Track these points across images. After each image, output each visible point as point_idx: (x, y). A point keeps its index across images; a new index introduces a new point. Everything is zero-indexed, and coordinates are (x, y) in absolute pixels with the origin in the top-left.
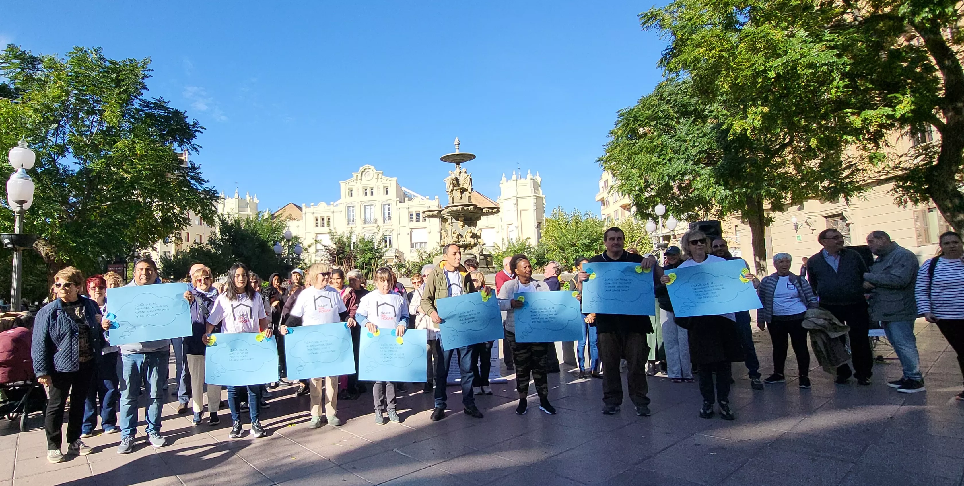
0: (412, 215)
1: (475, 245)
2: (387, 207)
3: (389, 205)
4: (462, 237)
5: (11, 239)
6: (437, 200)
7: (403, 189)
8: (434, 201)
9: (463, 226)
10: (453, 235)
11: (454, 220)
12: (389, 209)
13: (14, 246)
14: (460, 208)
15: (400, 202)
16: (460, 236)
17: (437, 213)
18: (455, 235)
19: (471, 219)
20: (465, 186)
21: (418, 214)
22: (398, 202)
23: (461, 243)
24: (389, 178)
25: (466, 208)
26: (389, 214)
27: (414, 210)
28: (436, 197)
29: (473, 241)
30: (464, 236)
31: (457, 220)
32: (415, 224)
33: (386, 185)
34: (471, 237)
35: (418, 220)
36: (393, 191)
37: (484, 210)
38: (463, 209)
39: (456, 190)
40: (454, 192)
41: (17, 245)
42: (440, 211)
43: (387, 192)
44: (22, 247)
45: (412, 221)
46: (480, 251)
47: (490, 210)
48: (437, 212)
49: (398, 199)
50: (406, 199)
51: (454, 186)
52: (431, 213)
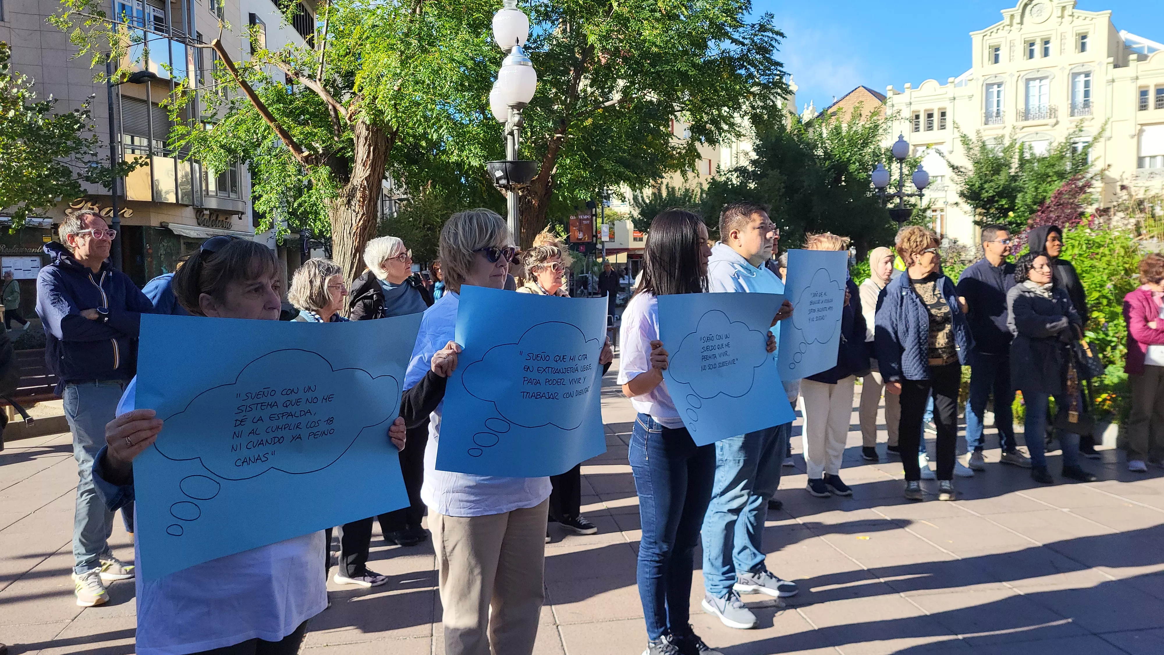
0: (1144, 93)
2: (1082, 79)
3: (1087, 75)
5: (505, 171)
7: (1124, 35)
12: (1087, 84)
13: (508, 182)
15: (1116, 66)
21: (1160, 91)
22: (1112, 66)
24: (1091, 14)
26: (1087, 94)
27: (1151, 83)
32: (1152, 115)
33: (1082, 30)
35: (1160, 103)
36: (1099, 40)
41: (512, 180)
43: (1083, 46)
44: (519, 183)
45: (1143, 106)
49: (1111, 59)
50: (1132, 57)
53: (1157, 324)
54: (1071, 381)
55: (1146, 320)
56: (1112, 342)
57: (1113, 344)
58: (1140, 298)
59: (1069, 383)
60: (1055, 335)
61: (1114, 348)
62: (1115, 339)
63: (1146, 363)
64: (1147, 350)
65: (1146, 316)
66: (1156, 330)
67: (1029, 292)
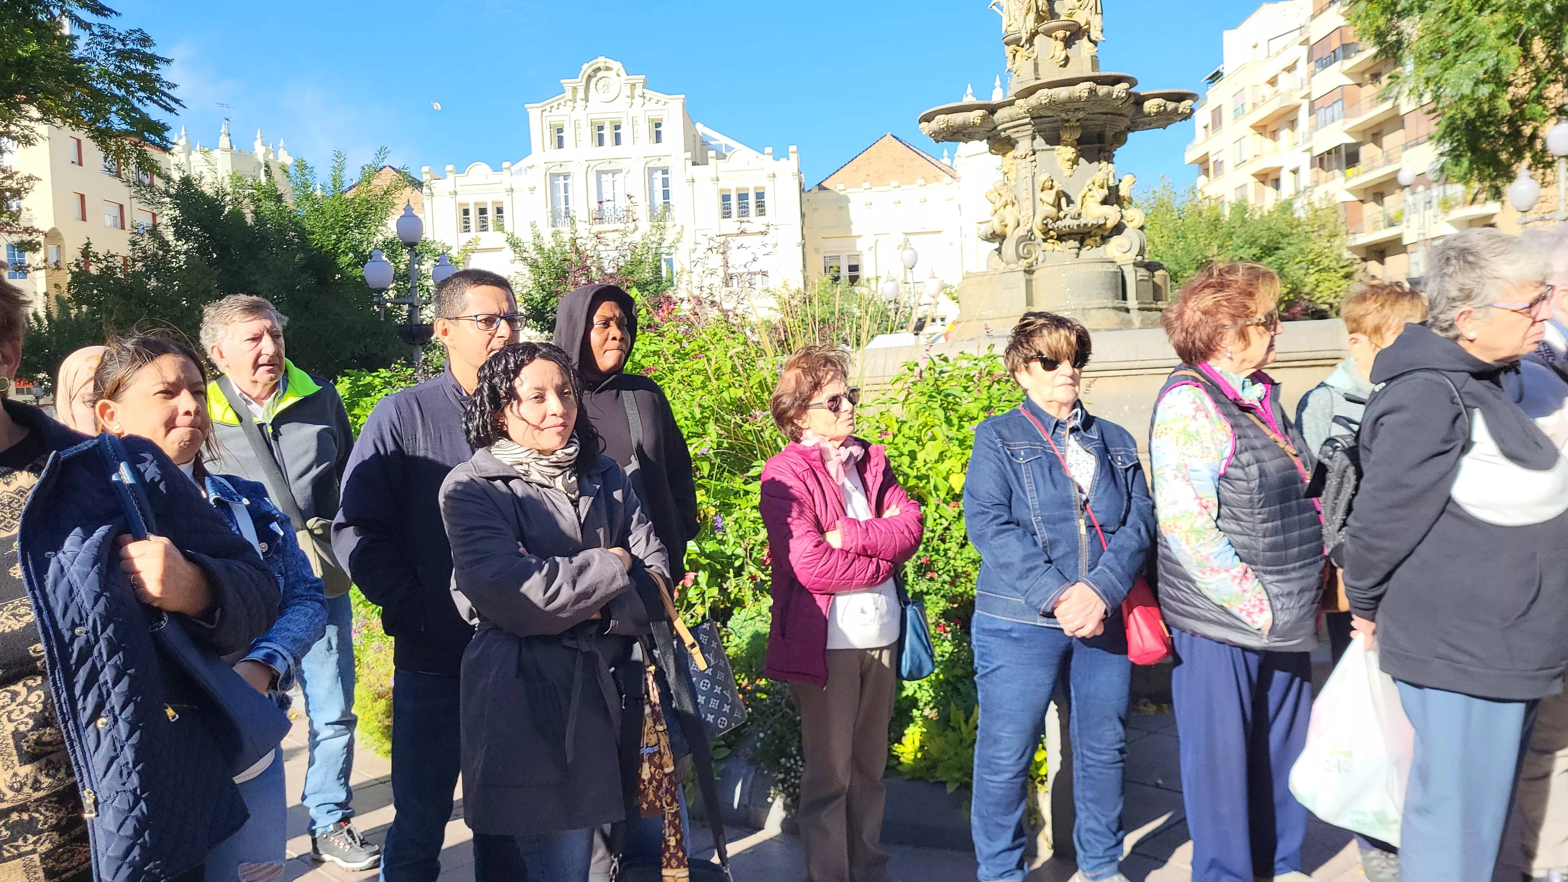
0: (726, 198)
1: (1119, 229)
2: (659, 175)
3: (665, 172)
4: (1070, 202)
6: (794, 158)
7: (700, 128)
8: (783, 160)
9: (1075, 162)
10: (1039, 195)
11: (1040, 142)
12: (665, 183)
14: (1082, 90)
15: (694, 164)
16: (1063, 198)
17: (983, 118)
18: (1050, 196)
19: (1100, 138)
20: (1081, 18)
21: (743, 197)
22: (690, 163)
23: (1068, 222)
24: (663, 97)
25: (1102, 90)
26: (666, 195)
27: (733, 187)
28: (793, 148)
29: (1111, 214)
30: (1078, 202)
31: (1054, 140)
32: (736, 224)
33: (656, 115)
34: (1105, 202)
35: (744, 210)
36: (674, 130)
37: (1150, 106)
38: (1092, 91)
39: (1048, 33)
40: (1037, 40)
42: (992, 110)
43: (658, 134)
45: (727, 214)
46: (1136, 249)
47: (1171, 106)
48: (981, 112)
49: (689, 155)
50: (711, 153)
51: (1040, 18)
52: (958, 119)
53: (844, 536)
54: (652, 763)
55: (821, 530)
56: (738, 557)
57: (737, 563)
58: (799, 470)
59: (646, 772)
60: (596, 616)
61: (738, 573)
62: (740, 551)
63: (832, 645)
64: (832, 608)
65: (816, 516)
66: (845, 552)
67: (506, 480)
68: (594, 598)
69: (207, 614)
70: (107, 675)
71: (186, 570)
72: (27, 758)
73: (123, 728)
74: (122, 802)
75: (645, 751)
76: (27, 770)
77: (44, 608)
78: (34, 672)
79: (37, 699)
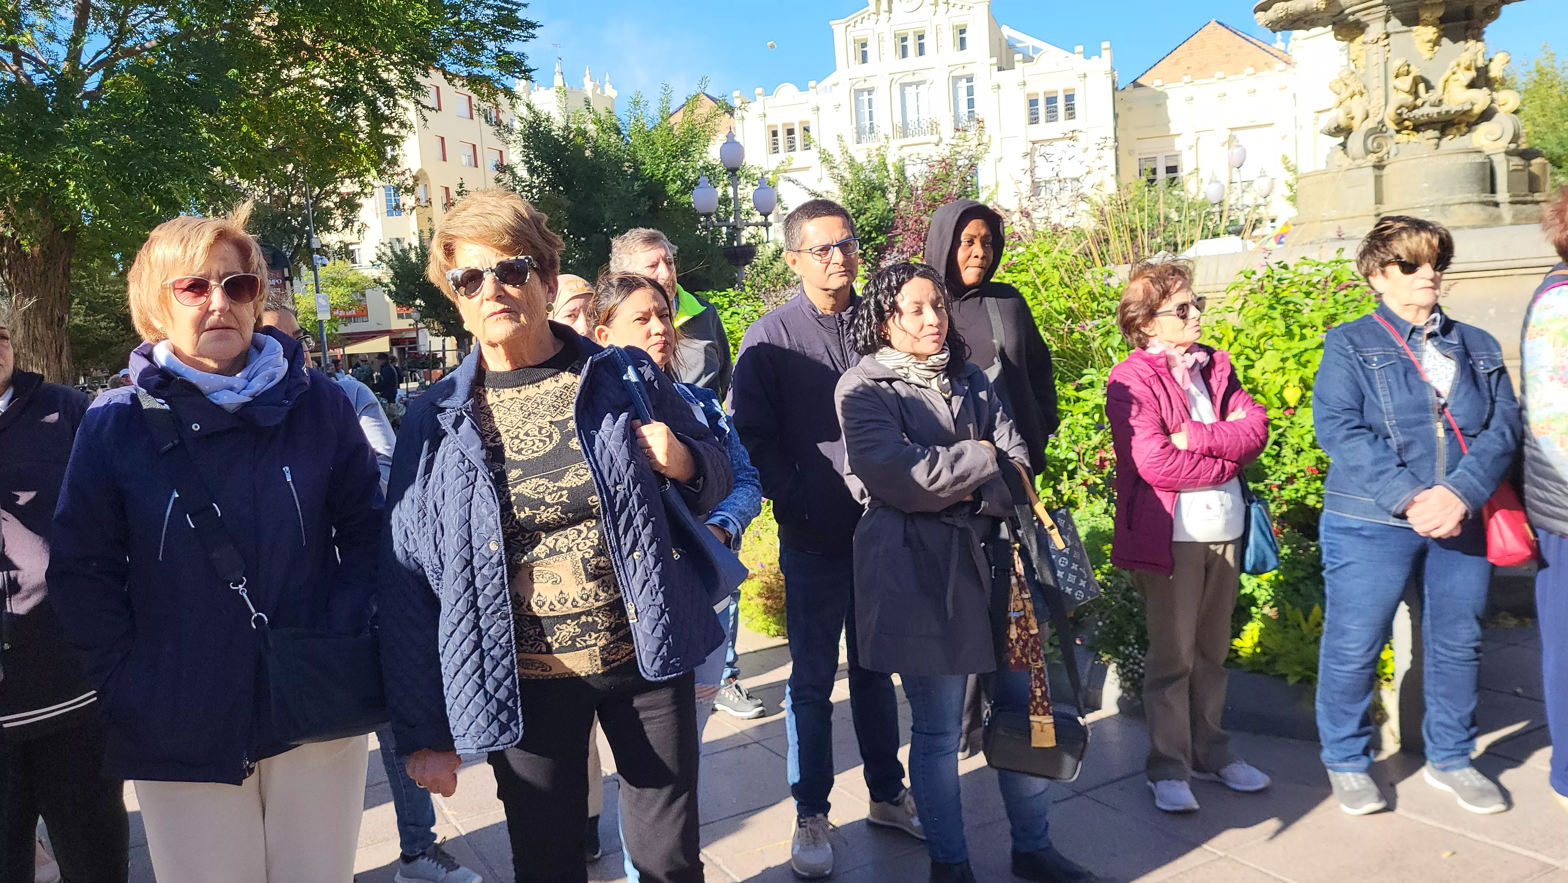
0: (1033, 103)
1: (1487, 115)
2: (963, 84)
3: (970, 79)
4: (1429, 87)
6: (1106, 55)
7: (1007, 31)
8: (1095, 58)
9: (1436, 43)
10: (1393, 82)
11: (1395, 24)
12: (970, 91)
15: (1000, 69)
16: (1422, 82)
17: (1329, 2)
18: (1406, 83)
19: (1468, 14)
21: (1051, 100)
22: (995, 68)
23: (1427, 110)
26: (971, 103)
27: (1040, 90)
28: (1106, 45)
29: (1480, 99)
30: (1439, 85)
31: (1411, 20)
32: (1044, 129)
33: (959, 21)
34: (1472, 85)
35: (1052, 115)
36: (979, 35)
43: (963, 41)
45: (1034, 120)
46: (1509, 136)
49: (994, 60)
50: (1018, 57)
52: (1299, 5)
53: (1190, 438)
54: (1018, 625)
55: (1166, 431)
56: (1070, 461)
57: (1071, 467)
58: (1145, 376)
59: (1013, 633)
61: (1072, 475)
62: (1072, 455)
63: (1177, 538)
64: (1177, 505)
65: (1162, 420)
66: (1190, 453)
68: (969, 481)
69: (692, 482)
70: (638, 521)
71: (680, 447)
72: (592, 577)
73: (651, 560)
74: (654, 613)
75: (1013, 615)
76: (591, 585)
77: (597, 471)
78: (591, 517)
79: (594, 535)
